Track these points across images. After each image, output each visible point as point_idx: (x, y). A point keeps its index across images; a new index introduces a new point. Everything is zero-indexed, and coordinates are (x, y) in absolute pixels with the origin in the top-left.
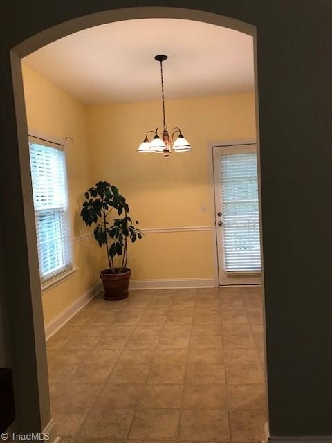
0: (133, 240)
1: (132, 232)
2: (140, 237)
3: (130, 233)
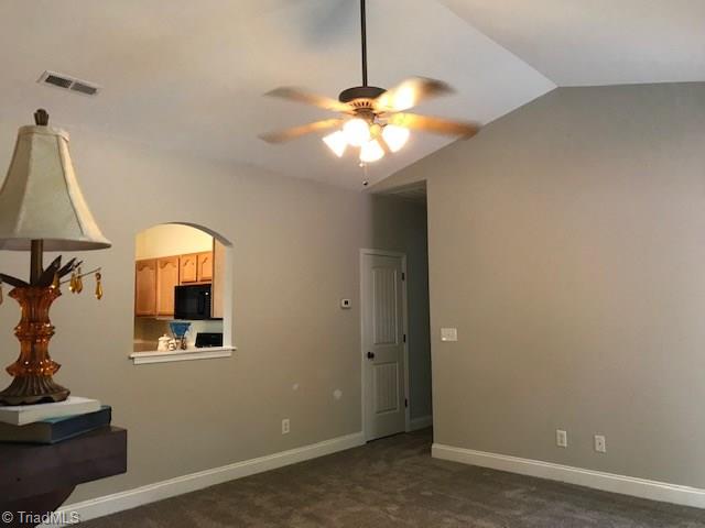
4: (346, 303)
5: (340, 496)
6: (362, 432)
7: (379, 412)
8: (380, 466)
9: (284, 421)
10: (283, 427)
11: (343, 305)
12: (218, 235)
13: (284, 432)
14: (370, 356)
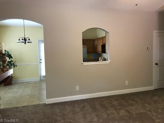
0: (14, 67)
1: (14, 65)
2: (16, 66)
3: (13, 65)
4: (148, 48)
5: (139, 106)
6: (153, 87)
7: (159, 81)
8: (156, 98)
9: (126, 81)
10: (126, 83)
11: (147, 49)
12: (107, 32)
13: (126, 84)
14: (157, 64)
